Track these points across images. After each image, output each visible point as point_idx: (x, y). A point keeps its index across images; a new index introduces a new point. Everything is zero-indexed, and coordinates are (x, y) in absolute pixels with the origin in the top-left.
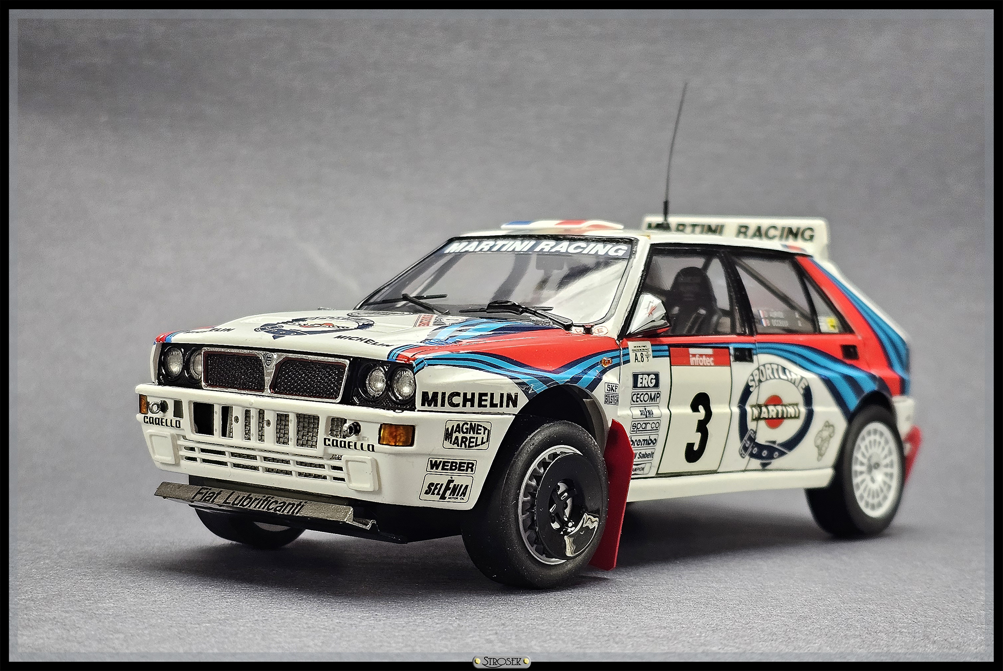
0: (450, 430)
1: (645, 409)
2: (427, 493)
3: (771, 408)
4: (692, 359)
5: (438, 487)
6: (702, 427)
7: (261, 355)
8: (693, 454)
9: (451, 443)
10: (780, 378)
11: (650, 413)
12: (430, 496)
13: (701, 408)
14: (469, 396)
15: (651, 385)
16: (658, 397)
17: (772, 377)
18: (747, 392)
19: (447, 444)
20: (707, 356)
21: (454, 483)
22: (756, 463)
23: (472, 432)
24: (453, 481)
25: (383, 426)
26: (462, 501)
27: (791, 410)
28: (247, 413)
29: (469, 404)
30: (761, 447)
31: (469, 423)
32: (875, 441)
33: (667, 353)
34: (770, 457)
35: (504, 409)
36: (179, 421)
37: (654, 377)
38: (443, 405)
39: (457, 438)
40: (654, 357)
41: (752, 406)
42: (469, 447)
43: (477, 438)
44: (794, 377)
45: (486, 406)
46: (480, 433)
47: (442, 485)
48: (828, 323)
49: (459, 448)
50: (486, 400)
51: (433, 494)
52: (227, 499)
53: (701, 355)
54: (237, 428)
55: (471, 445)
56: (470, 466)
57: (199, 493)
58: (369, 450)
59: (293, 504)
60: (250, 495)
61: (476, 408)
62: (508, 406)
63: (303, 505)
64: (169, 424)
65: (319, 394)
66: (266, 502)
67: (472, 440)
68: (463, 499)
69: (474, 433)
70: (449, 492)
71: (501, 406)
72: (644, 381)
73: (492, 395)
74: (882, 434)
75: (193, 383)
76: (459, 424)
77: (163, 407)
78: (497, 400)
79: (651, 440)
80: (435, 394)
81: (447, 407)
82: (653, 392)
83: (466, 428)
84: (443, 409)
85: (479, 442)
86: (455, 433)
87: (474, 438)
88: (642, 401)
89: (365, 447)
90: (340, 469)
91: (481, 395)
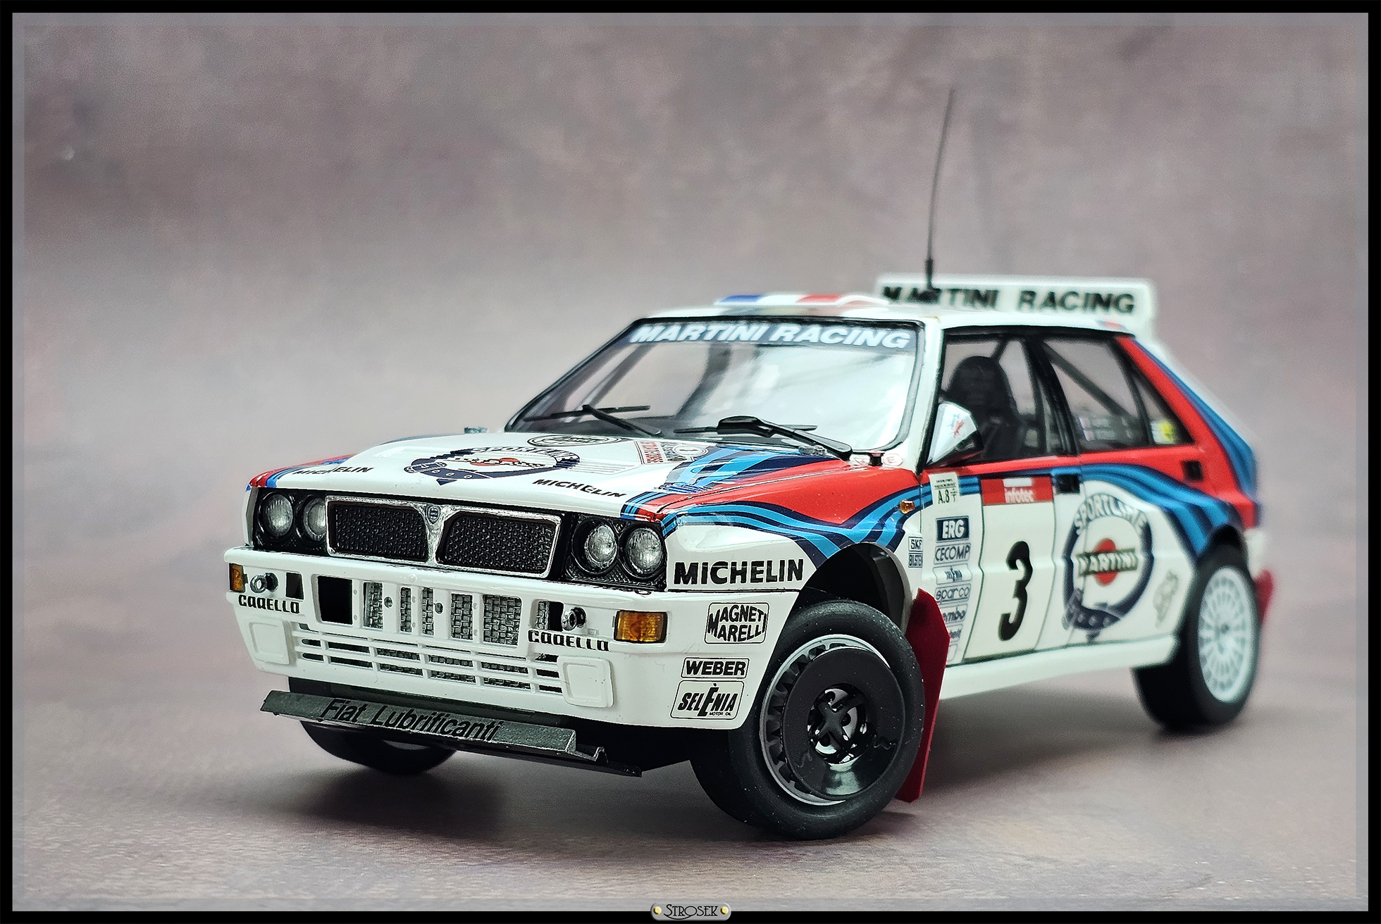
0: (714, 618)
1: (952, 570)
2: (681, 708)
3: (1101, 557)
4: (1008, 495)
5: (697, 698)
6: (1021, 591)
7: (419, 507)
8: (1008, 629)
9: (715, 635)
10: (1112, 513)
11: (959, 575)
12: (685, 712)
13: (1019, 563)
14: (739, 568)
15: (959, 535)
16: (966, 552)
17: (1103, 513)
18: (1074, 537)
19: (711, 637)
20: (1027, 488)
21: (718, 692)
22: (1082, 635)
23: (743, 619)
24: (716, 689)
25: (621, 613)
26: (728, 717)
27: (1127, 560)
28: (406, 592)
29: (739, 578)
30: (1089, 612)
31: (740, 605)
32: (1224, 594)
33: (977, 488)
34: (1100, 625)
35: (786, 584)
36: (297, 604)
37: (961, 522)
38: (704, 581)
39: (723, 628)
40: (963, 494)
41: (1080, 556)
42: (740, 639)
43: (750, 626)
44: (1130, 511)
45: (761, 580)
46: (754, 620)
47: (702, 695)
48: (1162, 431)
49: (727, 641)
50: (761, 572)
51: (690, 709)
52: (377, 717)
53: (1018, 488)
54: (390, 615)
55: (743, 636)
56: (740, 667)
57: (331, 707)
58: (599, 648)
59: (482, 726)
60: (412, 711)
61: (749, 585)
62: (790, 579)
63: (498, 727)
64: (280, 606)
65: (515, 565)
66: (438, 723)
67: (743, 630)
68: (729, 714)
69: (746, 621)
70: (711, 705)
71: (782, 579)
72: (952, 529)
73: (770, 563)
74: (1232, 584)
75: (312, 547)
76: (726, 608)
77: (270, 582)
78: (775, 571)
79: (958, 612)
80: (694, 566)
81: (710, 584)
82: (961, 545)
83: (735, 614)
84: (704, 587)
85: (753, 632)
86: (721, 621)
87: (745, 627)
88: (947, 559)
89: (594, 644)
90: (555, 675)
91: (755, 564)
